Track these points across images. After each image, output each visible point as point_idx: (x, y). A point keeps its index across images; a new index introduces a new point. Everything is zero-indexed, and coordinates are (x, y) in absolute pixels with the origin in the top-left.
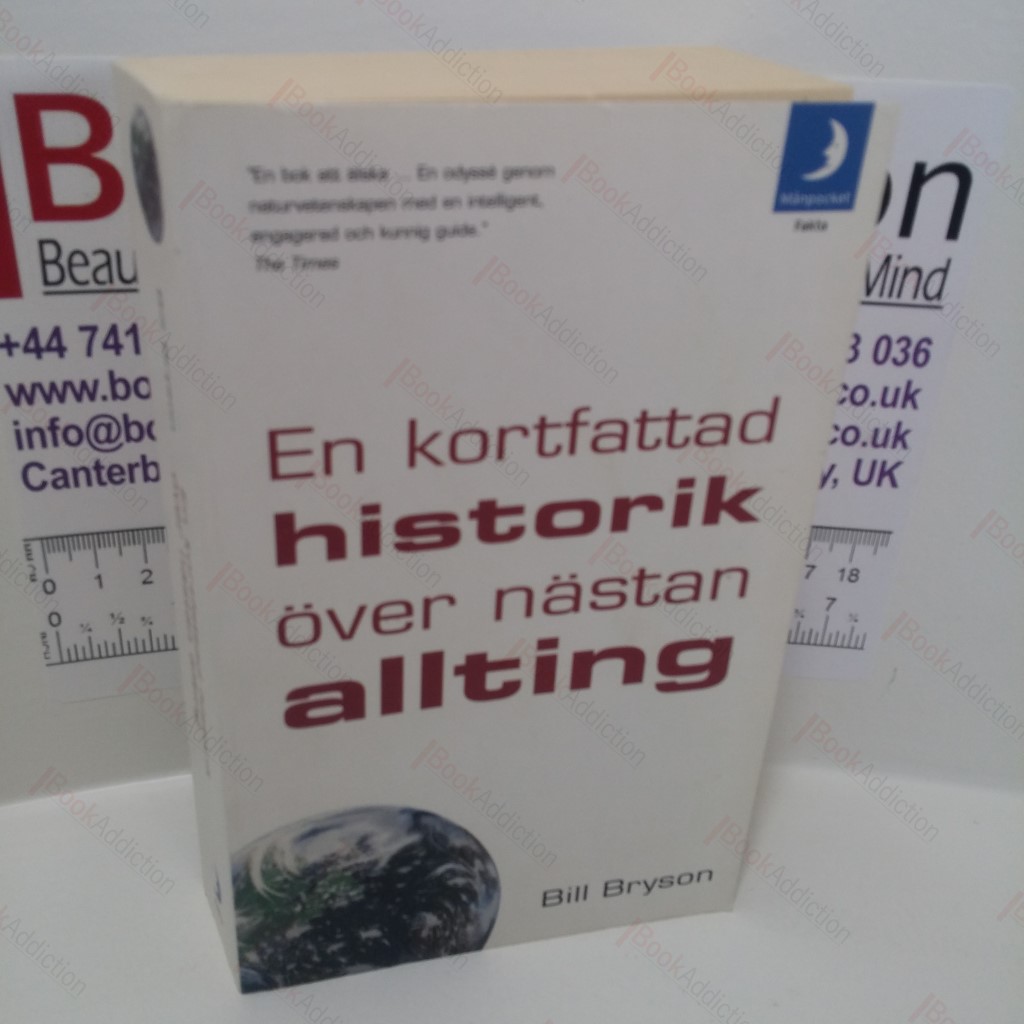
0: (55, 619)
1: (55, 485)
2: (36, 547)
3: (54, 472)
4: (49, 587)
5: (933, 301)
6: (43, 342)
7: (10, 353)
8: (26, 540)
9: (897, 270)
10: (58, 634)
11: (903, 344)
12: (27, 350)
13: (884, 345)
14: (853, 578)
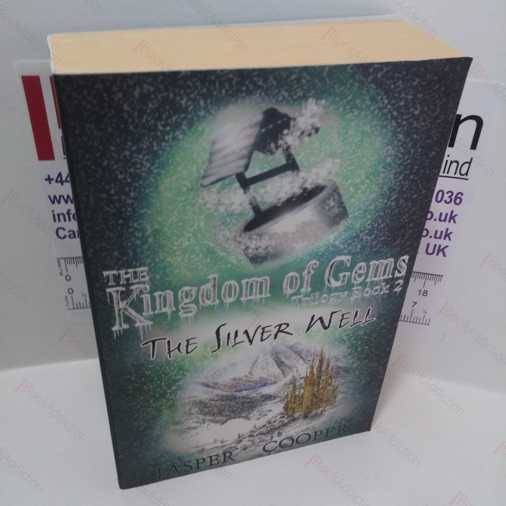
0: (71, 291)
1: (70, 236)
2: (62, 262)
3: (69, 231)
4: (68, 278)
5: (464, 176)
6: (64, 179)
7: (50, 183)
8: (58, 259)
9: (447, 161)
10: (72, 297)
11: (450, 194)
12: (57, 181)
13: (441, 194)
14: (425, 294)
